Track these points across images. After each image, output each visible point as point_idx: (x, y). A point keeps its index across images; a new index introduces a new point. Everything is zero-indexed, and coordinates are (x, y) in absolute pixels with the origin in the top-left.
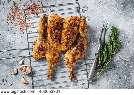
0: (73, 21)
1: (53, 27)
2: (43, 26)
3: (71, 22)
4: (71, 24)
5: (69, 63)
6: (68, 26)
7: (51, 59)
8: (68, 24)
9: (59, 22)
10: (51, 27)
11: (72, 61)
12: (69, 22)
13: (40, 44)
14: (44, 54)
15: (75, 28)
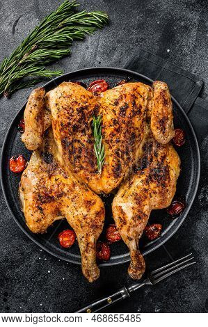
0: (128, 100)
1: (69, 124)
2: (38, 126)
3: (121, 104)
4: (123, 110)
5: (125, 223)
6: (114, 117)
7: (81, 219)
8: (114, 111)
9: (86, 108)
10: (62, 124)
11: (133, 218)
12: (116, 103)
13: (38, 186)
14: (58, 211)
15: (137, 121)
